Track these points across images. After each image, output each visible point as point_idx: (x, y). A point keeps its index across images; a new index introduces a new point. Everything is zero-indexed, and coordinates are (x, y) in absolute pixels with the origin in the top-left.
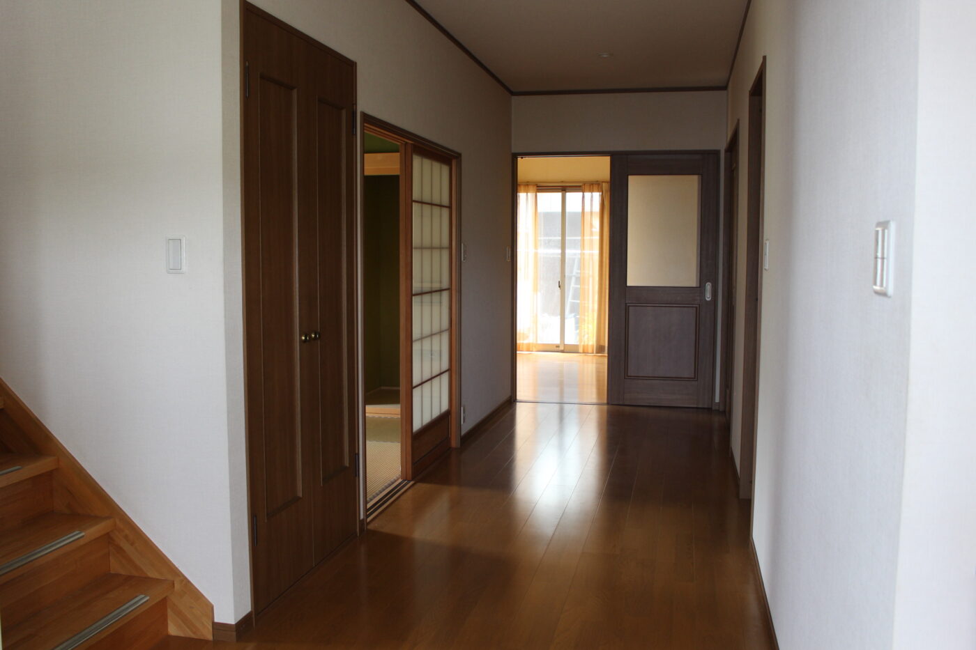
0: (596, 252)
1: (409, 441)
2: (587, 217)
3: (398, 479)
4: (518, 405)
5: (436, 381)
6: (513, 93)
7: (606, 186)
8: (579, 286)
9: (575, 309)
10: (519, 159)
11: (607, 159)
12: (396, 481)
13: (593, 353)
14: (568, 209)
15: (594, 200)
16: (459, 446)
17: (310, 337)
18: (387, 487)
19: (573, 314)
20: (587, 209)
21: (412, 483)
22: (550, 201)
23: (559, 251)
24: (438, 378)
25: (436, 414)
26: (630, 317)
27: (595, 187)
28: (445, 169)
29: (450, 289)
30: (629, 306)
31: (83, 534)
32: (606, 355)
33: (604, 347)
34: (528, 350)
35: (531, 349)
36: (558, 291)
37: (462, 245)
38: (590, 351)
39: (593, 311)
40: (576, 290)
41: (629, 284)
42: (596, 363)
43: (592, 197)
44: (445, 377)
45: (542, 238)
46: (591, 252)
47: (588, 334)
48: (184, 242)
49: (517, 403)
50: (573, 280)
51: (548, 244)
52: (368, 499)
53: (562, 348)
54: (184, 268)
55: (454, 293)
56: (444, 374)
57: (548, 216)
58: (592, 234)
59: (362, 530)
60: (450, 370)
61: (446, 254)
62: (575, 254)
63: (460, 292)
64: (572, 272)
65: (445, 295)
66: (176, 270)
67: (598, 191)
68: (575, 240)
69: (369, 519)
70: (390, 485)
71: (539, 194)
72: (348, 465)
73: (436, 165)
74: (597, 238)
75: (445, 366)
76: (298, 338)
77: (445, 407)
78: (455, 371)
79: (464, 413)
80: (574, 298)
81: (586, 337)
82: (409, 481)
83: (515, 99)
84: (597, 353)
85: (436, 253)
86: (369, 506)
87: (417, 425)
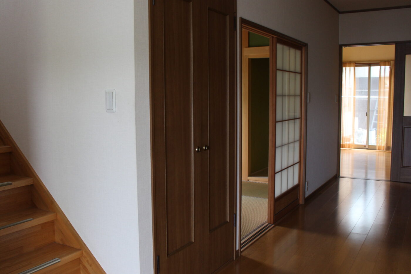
0: (387, 97)
1: (273, 202)
2: (382, 80)
3: (266, 222)
4: (341, 179)
5: (290, 169)
6: (340, 13)
7: (393, 63)
8: (377, 114)
9: (375, 126)
10: (343, 48)
11: (393, 47)
12: (264, 224)
13: (384, 150)
14: (372, 76)
15: (386, 70)
16: (304, 204)
17: (202, 149)
18: (259, 228)
19: (375, 129)
20: (382, 75)
21: (273, 225)
22: (362, 71)
23: (367, 97)
24: (292, 167)
25: (290, 186)
26: (405, 133)
27: (387, 63)
28: (298, 53)
29: (300, 118)
30: (404, 127)
31: (60, 260)
32: (391, 151)
33: (390, 147)
34: (349, 148)
35: (351, 147)
36: (366, 118)
37: (308, 94)
38: (382, 149)
39: (385, 127)
40: (376, 116)
41: (405, 115)
42: (386, 156)
43: (385, 68)
44: (297, 167)
45: (358, 90)
46: (384, 97)
47: (381, 139)
48: (114, 93)
49: (340, 178)
50: (375, 112)
51: (361, 93)
52: (242, 238)
53: (367, 147)
54: (115, 110)
55: (303, 120)
56: (296, 164)
57: (361, 79)
58: (384, 88)
59: (237, 256)
60: (299, 162)
61: (298, 100)
62: (376, 99)
63: (306, 119)
64: (374, 108)
65: (298, 121)
66: (110, 110)
67: (388, 65)
68: (376, 91)
69: (242, 250)
70: (261, 226)
71: (356, 68)
72: (228, 221)
73: (292, 51)
74: (387, 90)
75: (297, 159)
76: (193, 149)
77: (296, 182)
78: (303, 162)
79: (307, 185)
80: (376, 120)
81: (380, 141)
82: (272, 224)
83: (341, 16)
84: (386, 150)
85: (292, 99)
86: (242, 242)
87: (278, 193)
